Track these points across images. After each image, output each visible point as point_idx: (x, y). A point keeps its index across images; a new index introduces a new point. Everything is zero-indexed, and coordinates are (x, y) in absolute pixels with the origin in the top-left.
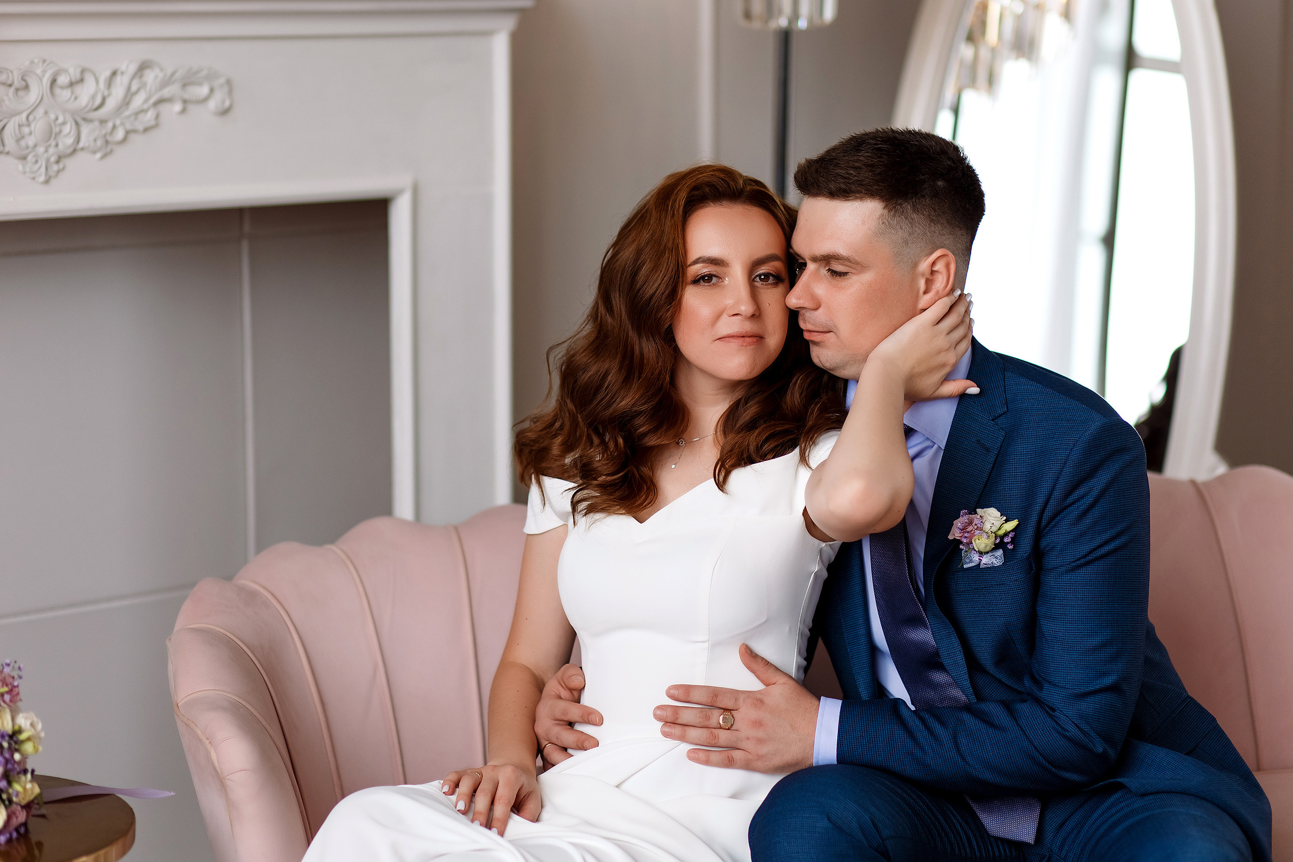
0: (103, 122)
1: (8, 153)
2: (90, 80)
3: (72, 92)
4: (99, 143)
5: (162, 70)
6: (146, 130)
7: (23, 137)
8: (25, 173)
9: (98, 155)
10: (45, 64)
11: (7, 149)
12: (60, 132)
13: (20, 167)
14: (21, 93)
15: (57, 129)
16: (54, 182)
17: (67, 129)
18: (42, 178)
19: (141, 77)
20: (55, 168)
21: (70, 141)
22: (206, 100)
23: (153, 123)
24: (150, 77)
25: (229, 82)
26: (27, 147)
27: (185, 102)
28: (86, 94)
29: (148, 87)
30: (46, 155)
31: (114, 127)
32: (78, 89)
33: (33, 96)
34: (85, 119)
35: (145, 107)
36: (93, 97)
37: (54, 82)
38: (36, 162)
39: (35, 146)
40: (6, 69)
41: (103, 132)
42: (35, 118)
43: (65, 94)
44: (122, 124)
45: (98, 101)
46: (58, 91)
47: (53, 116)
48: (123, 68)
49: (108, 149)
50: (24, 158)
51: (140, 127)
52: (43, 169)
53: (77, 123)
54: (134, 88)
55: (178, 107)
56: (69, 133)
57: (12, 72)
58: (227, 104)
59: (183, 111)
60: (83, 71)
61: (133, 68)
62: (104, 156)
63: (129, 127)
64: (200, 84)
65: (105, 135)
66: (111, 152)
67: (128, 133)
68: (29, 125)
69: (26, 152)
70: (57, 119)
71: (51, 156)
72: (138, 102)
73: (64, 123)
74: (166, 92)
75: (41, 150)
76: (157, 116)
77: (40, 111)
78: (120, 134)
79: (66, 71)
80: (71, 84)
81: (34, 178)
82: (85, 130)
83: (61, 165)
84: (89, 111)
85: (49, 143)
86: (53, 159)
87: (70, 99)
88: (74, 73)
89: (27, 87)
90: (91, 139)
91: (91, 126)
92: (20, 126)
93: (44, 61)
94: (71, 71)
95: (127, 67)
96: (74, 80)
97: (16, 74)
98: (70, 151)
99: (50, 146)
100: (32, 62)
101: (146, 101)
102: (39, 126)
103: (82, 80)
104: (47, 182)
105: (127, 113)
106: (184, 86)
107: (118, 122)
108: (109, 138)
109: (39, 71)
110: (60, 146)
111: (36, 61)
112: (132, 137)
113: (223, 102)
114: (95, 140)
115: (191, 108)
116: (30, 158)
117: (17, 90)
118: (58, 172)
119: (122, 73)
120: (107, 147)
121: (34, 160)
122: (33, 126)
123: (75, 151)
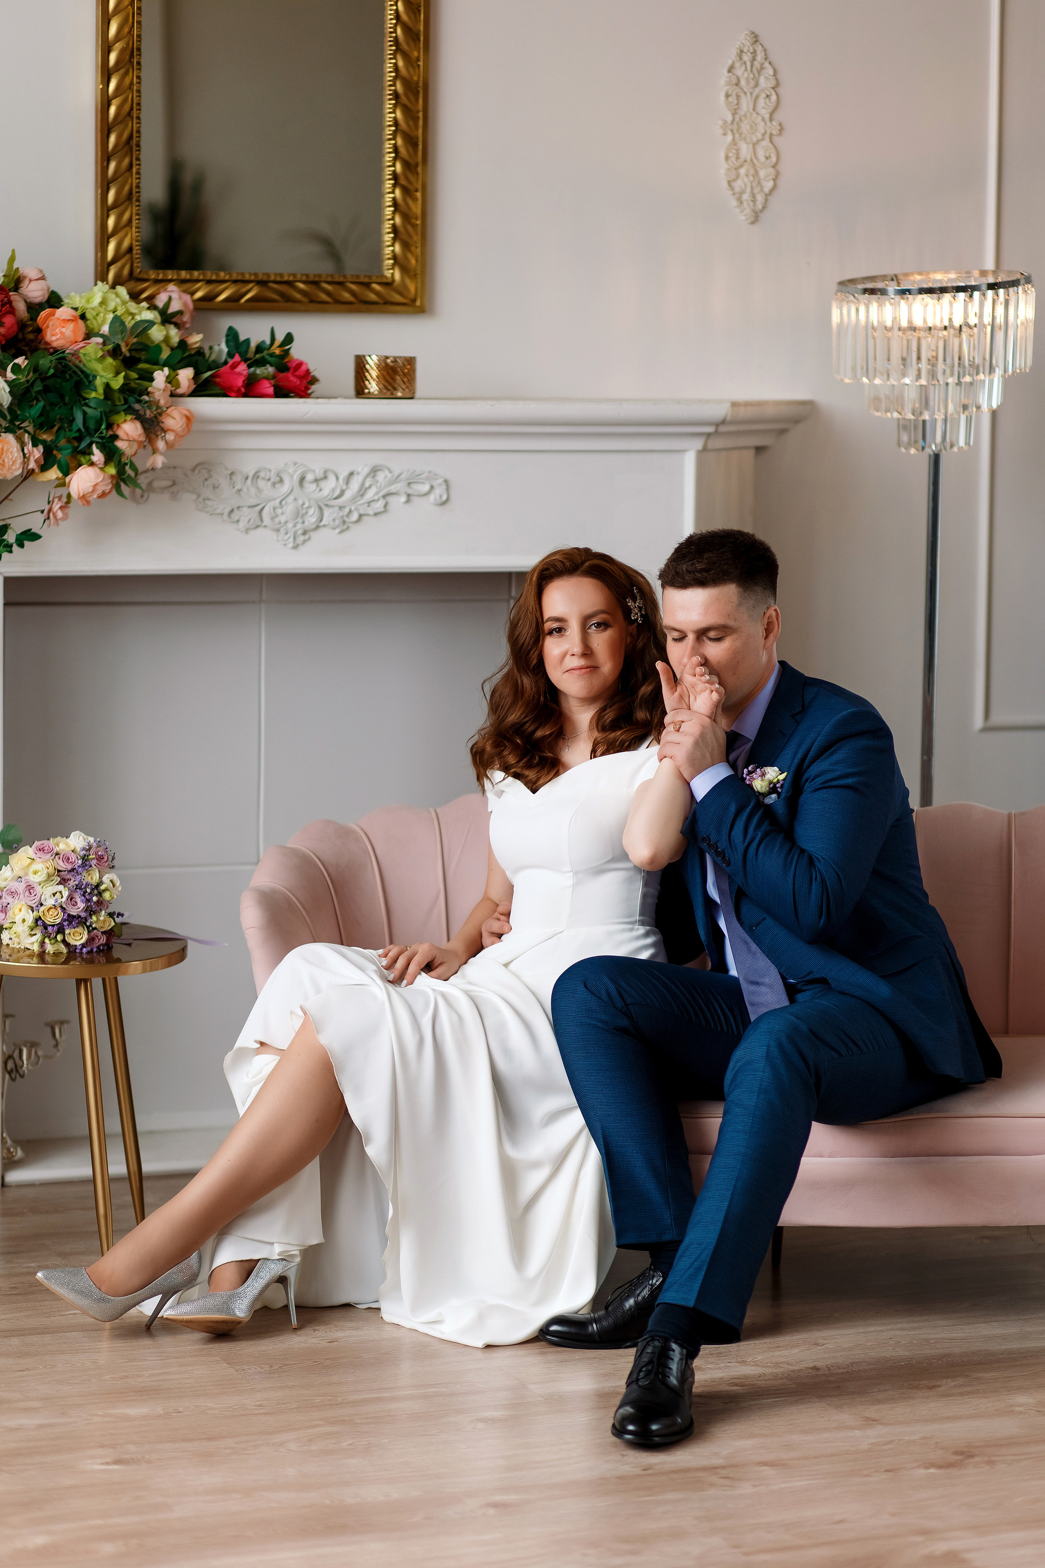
0: (341, 508)
1: (265, 526)
2: (332, 478)
3: (318, 486)
4: (337, 522)
5: (391, 472)
6: (376, 514)
7: (277, 516)
8: (278, 541)
9: (338, 531)
10: (297, 465)
11: (264, 524)
12: (306, 513)
13: (275, 537)
14: (277, 486)
15: (304, 511)
16: (301, 548)
17: (311, 511)
18: (291, 545)
19: (374, 477)
20: (302, 538)
21: (313, 520)
22: (427, 494)
23: (382, 509)
24: (381, 476)
25: (446, 481)
26: (280, 523)
27: (409, 495)
28: (329, 485)
29: (379, 485)
30: (294, 529)
31: (350, 511)
32: (323, 484)
33: (285, 488)
34: (327, 505)
35: (376, 498)
36: (333, 490)
37: (302, 480)
38: (287, 533)
39: (286, 522)
40: (265, 469)
41: (341, 514)
42: (286, 503)
43: (313, 487)
44: (356, 509)
45: (337, 493)
46: (306, 485)
47: (300, 502)
48: (360, 470)
49: (345, 527)
50: (278, 530)
51: (371, 513)
52: (292, 539)
53: (320, 508)
54: (367, 484)
55: (403, 499)
56: (314, 514)
57: (270, 471)
58: (444, 498)
59: (408, 501)
60: (325, 472)
61: (366, 470)
62: (340, 532)
63: (362, 512)
64: (423, 483)
65: (342, 517)
66: (348, 528)
67: (361, 516)
68: (282, 507)
69: (279, 526)
70: (304, 504)
71: (299, 529)
72: (370, 495)
73: (309, 507)
74: (393, 488)
75: (290, 525)
76: (386, 506)
77: (291, 499)
78: (355, 517)
79: (314, 471)
80: (316, 481)
81: (285, 545)
82: (327, 512)
83: (307, 537)
84: (329, 500)
85: (297, 521)
86: (300, 532)
87: (314, 491)
88: (319, 474)
89: (281, 481)
90: (331, 519)
91: (331, 510)
92: (274, 508)
93: (295, 464)
94: (317, 471)
95: (363, 469)
96: (318, 477)
97: (272, 472)
98: (313, 526)
99: (297, 522)
100: (286, 464)
101: (376, 494)
102: (289, 508)
103: (325, 478)
104: (296, 547)
105: (361, 502)
106: (409, 484)
107: (353, 508)
108: (346, 519)
109: (291, 471)
110: (306, 523)
111: (290, 463)
112: (365, 518)
113: (441, 497)
114: (334, 520)
115: (415, 499)
116: (282, 531)
117: (274, 484)
118: (304, 541)
119: (358, 474)
120: (344, 526)
121: (284, 532)
122: (285, 507)
123: (318, 527)
